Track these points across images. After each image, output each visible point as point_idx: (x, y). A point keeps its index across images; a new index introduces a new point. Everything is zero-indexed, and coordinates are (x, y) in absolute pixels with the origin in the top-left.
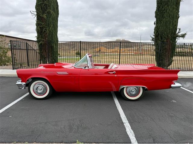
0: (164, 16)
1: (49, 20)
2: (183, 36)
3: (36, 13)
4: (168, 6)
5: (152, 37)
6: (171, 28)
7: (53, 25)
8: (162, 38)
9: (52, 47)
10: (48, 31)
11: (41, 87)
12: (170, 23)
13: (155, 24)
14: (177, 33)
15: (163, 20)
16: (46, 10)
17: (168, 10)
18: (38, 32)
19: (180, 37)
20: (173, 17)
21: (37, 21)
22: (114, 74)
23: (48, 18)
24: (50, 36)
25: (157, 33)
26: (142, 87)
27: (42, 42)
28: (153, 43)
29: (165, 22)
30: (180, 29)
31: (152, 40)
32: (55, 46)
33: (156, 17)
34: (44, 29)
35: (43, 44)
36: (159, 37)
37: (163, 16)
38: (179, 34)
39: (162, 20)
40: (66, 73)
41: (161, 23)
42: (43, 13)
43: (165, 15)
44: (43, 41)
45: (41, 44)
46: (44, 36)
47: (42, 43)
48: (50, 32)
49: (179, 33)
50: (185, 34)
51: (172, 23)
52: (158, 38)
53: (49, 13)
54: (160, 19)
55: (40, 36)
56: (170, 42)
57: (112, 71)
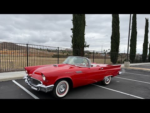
2: (88, 46)
11: (62, 87)
13: (71, 37)
15: (79, 35)
22: (102, 69)
29: (80, 37)
30: (86, 42)
49: (86, 44)
52: (76, 47)
57: (102, 68)
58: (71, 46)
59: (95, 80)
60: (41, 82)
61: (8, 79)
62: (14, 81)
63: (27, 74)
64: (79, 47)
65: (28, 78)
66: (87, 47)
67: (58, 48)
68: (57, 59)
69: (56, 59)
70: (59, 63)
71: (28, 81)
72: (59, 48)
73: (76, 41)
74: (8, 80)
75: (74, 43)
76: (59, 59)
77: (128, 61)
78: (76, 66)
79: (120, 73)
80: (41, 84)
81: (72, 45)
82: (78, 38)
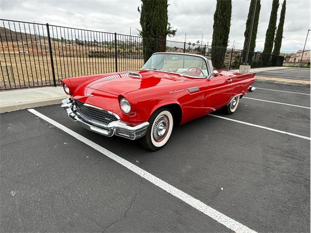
2: (174, 33)
8: (155, 33)
11: (160, 124)
13: (139, 10)
14: (168, 28)
15: (156, 8)
22: (230, 82)
28: (140, 40)
29: (159, 11)
30: (170, 24)
36: (152, 31)
38: (171, 29)
39: (154, 7)
49: (169, 28)
50: (176, 31)
52: (150, 33)
54: (151, 5)
57: (229, 79)
58: (139, 33)
59: (212, 108)
60: (117, 116)
61: (19, 106)
62: (32, 111)
63: (69, 96)
64: (157, 33)
65: (73, 104)
66: (172, 35)
67: (115, 34)
68: (115, 61)
69: (113, 60)
70: (118, 70)
71: (75, 112)
72: (117, 35)
73: (150, 20)
74: (18, 109)
75: (145, 23)
76: (118, 61)
77: (247, 65)
78: (181, 75)
79: (253, 89)
80: (116, 120)
81: (141, 29)
82: (154, 13)
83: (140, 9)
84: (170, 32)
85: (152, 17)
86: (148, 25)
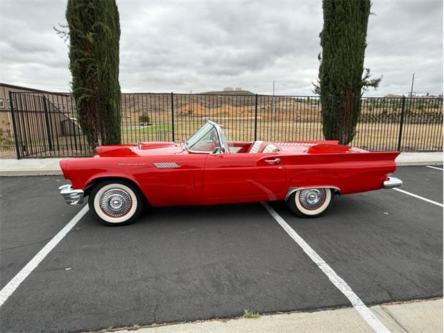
0: (339, 43)
1: (101, 45)
2: (375, 84)
3: (68, 30)
4: (347, 23)
5: (315, 85)
6: (353, 67)
7: (110, 57)
8: (336, 88)
9: (108, 107)
10: (98, 72)
12: (352, 58)
13: (319, 58)
14: (363, 76)
15: (338, 51)
16: (93, 24)
17: (346, 31)
18: (75, 73)
19: (369, 85)
20: (356, 46)
21: (72, 49)
23: (99, 41)
24: (104, 81)
25: (324, 77)
26: (331, 189)
27: (87, 96)
28: (317, 97)
29: (341, 55)
30: (368, 70)
31: (316, 91)
32: (115, 105)
33: (323, 44)
34: (90, 65)
35: (87, 100)
36: (331, 86)
37: (337, 43)
38: (367, 79)
39: (335, 51)
40: (174, 165)
41: (334, 57)
42: (86, 30)
43: (341, 42)
44: (88, 93)
45: (84, 100)
46: (90, 81)
47: (86, 98)
48: (104, 72)
49: (367, 77)
50: (379, 81)
51: (354, 57)
52: (328, 88)
53: (99, 30)
54: (331, 48)
55: (81, 82)
56: (351, 96)
57: (272, 159)
64: (338, 88)
66: (370, 88)
73: (329, 70)
79: (392, 181)
81: (318, 84)
82: (334, 60)
83: (321, 56)
84: (365, 84)
85: (331, 65)
86: (326, 78)
